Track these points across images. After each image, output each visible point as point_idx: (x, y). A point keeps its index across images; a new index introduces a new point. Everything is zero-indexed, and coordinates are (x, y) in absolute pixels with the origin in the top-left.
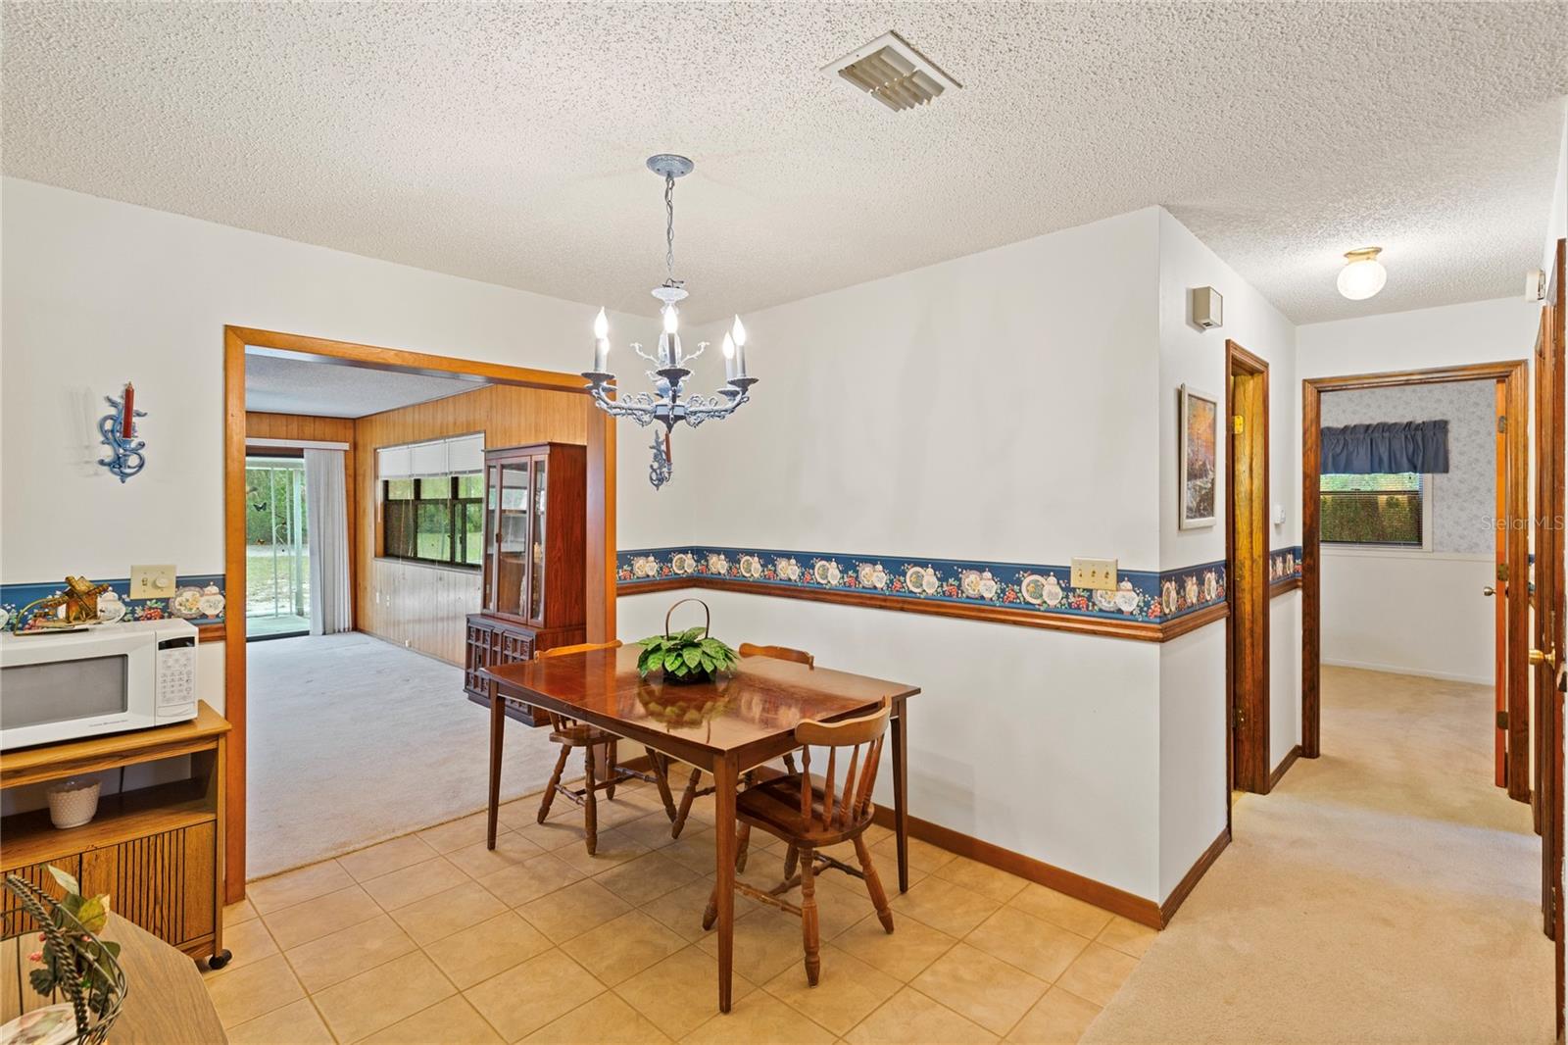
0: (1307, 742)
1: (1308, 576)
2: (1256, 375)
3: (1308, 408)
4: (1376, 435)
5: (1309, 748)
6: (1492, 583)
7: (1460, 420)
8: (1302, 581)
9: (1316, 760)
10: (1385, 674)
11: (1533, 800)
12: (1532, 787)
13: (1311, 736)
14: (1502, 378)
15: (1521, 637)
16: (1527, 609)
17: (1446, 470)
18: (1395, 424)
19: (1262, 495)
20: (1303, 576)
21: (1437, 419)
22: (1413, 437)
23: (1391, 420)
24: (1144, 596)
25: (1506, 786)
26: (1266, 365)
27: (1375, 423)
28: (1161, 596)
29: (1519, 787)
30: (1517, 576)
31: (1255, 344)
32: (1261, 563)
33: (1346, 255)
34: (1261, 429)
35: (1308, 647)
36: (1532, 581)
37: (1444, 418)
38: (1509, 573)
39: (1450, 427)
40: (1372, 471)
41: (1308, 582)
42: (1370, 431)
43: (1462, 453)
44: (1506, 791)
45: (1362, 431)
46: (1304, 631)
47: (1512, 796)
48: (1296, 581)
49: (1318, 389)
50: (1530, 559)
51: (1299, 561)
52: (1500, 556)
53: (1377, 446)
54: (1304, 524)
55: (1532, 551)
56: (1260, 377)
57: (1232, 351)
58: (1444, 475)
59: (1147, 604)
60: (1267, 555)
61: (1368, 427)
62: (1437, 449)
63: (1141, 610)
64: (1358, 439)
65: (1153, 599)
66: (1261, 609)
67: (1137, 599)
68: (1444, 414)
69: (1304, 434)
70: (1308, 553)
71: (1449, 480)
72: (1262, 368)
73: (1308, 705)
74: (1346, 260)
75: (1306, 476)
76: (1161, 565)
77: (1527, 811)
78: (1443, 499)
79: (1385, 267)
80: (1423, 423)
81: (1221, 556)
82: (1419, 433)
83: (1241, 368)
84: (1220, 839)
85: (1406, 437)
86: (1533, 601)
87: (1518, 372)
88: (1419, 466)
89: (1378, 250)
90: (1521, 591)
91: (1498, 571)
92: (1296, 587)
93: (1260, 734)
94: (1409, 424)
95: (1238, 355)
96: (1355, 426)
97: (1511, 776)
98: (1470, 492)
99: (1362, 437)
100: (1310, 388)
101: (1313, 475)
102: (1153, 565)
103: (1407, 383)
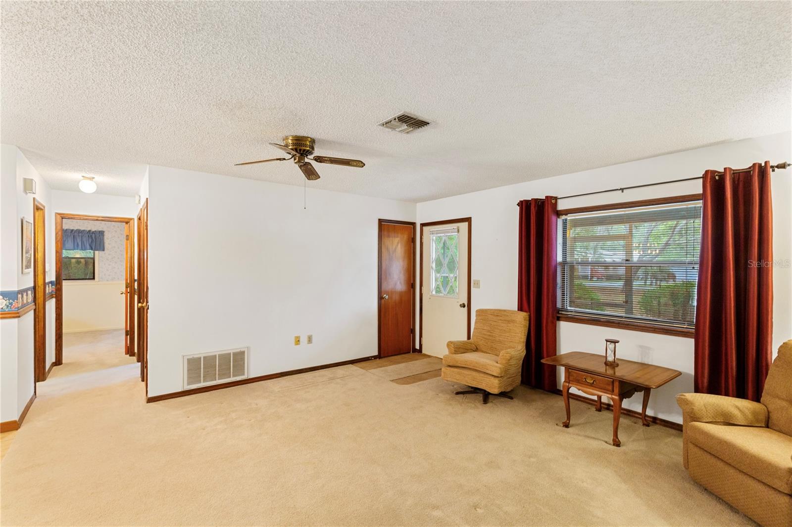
0: (57, 360)
1: (58, 292)
2: (39, 210)
3: (58, 224)
4: (76, 234)
5: (58, 362)
6: (124, 290)
7: (109, 231)
8: (55, 294)
9: (61, 366)
10: (80, 333)
11: (136, 355)
12: (136, 351)
13: (59, 356)
14: (127, 223)
15: (133, 306)
16: (134, 296)
17: (104, 250)
18: (84, 230)
19: (43, 260)
20: (56, 293)
21: (100, 230)
22: (91, 236)
23: (82, 229)
24: (9, 301)
25: (128, 354)
26: (44, 207)
27: (75, 229)
28: (17, 300)
29: (132, 352)
30: (132, 286)
31: (41, 200)
32: (42, 287)
33: (83, 176)
34: (42, 232)
35: (58, 321)
36: (136, 287)
37: (103, 230)
38: (129, 285)
39: (105, 233)
40: (74, 249)
41: (58, 295)
42: (73, 232)
43: (109, 244)
44: (128, 355)
45: (70, 232)
46: (56, 314)
47: (130, 356)
48: (52, 295)
49: (63, 217)
50: (135, 281)
51: (54, 287)
52: (126, 280)
53: (76, 239)
54: (56, 271)
55: (136, 278)
56: (42, 211)
57: (36, 203)
58: (103, 252)
59: (11, 304)
60: (45, 284)
61: (72, 230)
62: (100, 242)
63: (8, 306)
64: (68, 235)
65: (14, 301)
66: (42, 306)
67: (5, 302)
68: (103, 228)
69: (56, 234)
70: (58, 283)
71: (105, 254)
72: (42, 208)
73: (58, 345)
74: (82, 178)
75: (57, 252)
76: (18, 287)
77: (135, 358)
78: (102, 261)
79: (96, 184)
80: (95, 231)
81: (32, 285)
82: (94, 235)
83: (38, 208)
84: (32, 398)
85: (88, 236)
86: (136, 293)
87: (132, 221)
88: (94, 247)
89: (93, 178)
90: (133, 290)
91: (126, 285)
92: (53, 297)
93: (42, 357)
94: (90, 231)
95: (38, 204)
96: (66, 230)
97: (130, 351)
98: (112, 259)
99: (69, 234)
100: (59, 217)
101: (60, 252)
102: (15, 288)
103: (97, 220)
